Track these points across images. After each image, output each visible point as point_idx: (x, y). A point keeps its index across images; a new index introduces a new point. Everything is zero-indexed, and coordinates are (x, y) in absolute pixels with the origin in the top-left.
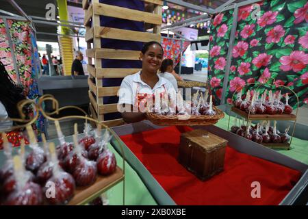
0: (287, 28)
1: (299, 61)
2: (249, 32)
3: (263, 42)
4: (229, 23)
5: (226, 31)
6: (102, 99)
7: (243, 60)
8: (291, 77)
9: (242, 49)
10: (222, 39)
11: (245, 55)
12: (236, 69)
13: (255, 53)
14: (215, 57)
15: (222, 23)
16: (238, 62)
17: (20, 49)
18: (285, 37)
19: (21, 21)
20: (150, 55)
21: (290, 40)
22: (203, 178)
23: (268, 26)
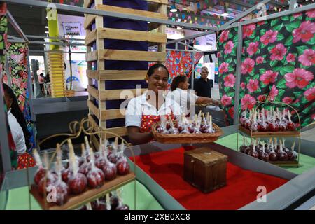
0: (288, 46)
1: (302, 78)
2: (254, 49)
3: (268, 59)
4: (235, 40)
5: (232, 48)
6: (105, 123)
7: (252, 77)
8: (298, 94)
9: (250, 66)
10: (229, 56)
11: (252, 72)
12: (246, 87)
13: (262, 70)
14: (224, 74)
15: (228, 40)
16: (247, 78)
17: (16, 71)
18: (287, 55)
19: (19, 43)
21: (291, 58)
22: (205, 191)
23: (270, 44)
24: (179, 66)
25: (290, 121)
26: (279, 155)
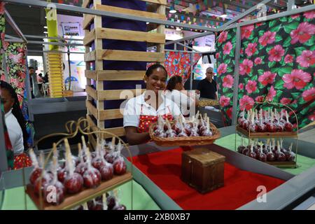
0: (286, 48)
1: (300, 79)
2: (253, 50)
3: (266, 60)
4: (233, 41)
5: (231, 49)
6: (103, 123)
7: (250, 78)
8: (295, 95)
9: (248, 67)
10: (228, 57)
11: (251, 73)
12: (244, 88)
13: (260, 71)
14: (222, 74)
15: (227, 41)
16: (246, 79)
18: (285, 56)
19: (17, 43)
20: (154, 78)
21: (289, 59)
22: (203, 192)
23: (268, 45)
24: (178, 66)
25: (288, 121)
26: (276, 155)
